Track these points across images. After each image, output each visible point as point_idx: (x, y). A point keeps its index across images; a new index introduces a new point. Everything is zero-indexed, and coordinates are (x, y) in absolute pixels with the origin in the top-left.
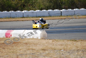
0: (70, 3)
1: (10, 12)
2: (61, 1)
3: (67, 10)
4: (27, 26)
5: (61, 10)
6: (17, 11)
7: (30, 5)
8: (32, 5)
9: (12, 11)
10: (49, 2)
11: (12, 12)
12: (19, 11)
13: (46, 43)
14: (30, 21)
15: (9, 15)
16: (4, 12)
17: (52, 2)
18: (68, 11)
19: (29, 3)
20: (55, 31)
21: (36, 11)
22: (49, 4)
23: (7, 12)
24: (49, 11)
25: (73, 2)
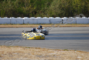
0: (82, 11)
1: (10, 18)
2: (73, 9)
6: (17, 18)
7: (41, 12)
8: (44, 12)
9: (13, 17)
10: (61, 10)
11: (12, 19)
12: (19, 18)
15: (9, 21)
16: (5, 18)
17: (64, 9)
19: (41, 10)
21: (37, 18)
22: (61, 12)
23: (7, 18)
24: (50, 19)
25: (86, 10)
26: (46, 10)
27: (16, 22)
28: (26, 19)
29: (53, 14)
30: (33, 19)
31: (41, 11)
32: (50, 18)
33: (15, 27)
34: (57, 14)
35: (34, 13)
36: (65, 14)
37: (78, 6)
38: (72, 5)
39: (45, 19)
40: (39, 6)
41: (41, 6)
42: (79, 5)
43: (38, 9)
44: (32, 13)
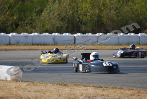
3: (84, 35)
4: (7, 59)
5: (75, 35)
8: (31, 24)
12: (2, 34)
13: (15, 87)
14: (18, 51)
17: (65, 20)
18: (87, 36)
20: (47, 69)
21: (32, 34)
24: (54, 36)
25: (100, 21)
30: (26, 36)
31: (27, 22)
32: (53, 34)
33: (3, 50)
35: (14, 26)
36: (67, 28)
37: (88, 14)
42: (89, 12)
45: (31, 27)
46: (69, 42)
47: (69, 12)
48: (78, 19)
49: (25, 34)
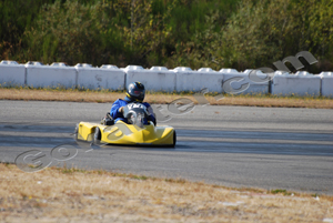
26: (210, 41)
27: (95, 82)
28: (133, 73)
29: (237, 56)
30: (160, 74)
31: (192, 43)
32: (222, 71)
33: (92, 101)
34: (249, 59)
35: (163, 51)
37: (331, 29)
38: (308, 25)
39: (207, 74)
40: (184, 25)
41: (191, 28)
43: (179, 36)
44: (158, 50)
45: (203, 55)
46: (256, 89)
47: (286, 25)
48: (308, 42)
49: (160, 68)
